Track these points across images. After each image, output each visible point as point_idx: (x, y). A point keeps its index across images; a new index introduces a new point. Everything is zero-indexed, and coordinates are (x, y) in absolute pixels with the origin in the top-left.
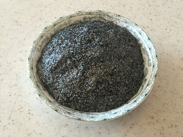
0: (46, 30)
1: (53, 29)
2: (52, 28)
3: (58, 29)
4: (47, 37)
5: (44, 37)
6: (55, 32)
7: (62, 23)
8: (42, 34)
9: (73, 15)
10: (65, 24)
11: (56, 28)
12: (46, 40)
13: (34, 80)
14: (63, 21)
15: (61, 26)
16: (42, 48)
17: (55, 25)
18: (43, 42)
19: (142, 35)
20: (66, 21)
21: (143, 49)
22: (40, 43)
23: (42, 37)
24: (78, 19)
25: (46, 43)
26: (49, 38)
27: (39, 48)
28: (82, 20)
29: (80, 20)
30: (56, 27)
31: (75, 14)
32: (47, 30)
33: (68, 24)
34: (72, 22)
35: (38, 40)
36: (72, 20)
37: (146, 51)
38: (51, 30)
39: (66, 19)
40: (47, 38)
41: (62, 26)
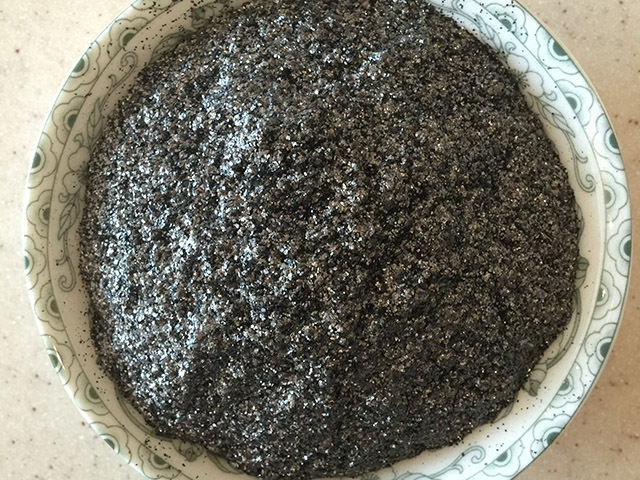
0: (44, 172)
1: (72, 146)
2: (65, 144)
3: (94, 126)
4: (69, 195)
5: (57, 208)
6: (89, 148)
7: (100, 90)
8: (39, 204)
9: (129, 25)
10: (115, 85)
11: (84, 131)
12: (73, 214)
13: (134, 446)
14: (97, 78)
15: (100, 104)
16: (75, 258)
17: (72, 120)
18: (63, 236)
19: (519, 31)
20: (114, 68)
21: (537, 98)
22: (56, 250)
23: (47, 214)
24: (166, 31)
25: (76, 226)
26: (76, 195)
27: (64, 270)
28: (187, 24)
29: (176, 30)
30: (80, 125)
31: (139, 14)
32: (50, 167)
33: (128, 74)
34: (144, 57)
35: (40, 243)
36: (139, 51)
37: (553, 111)
38: (67, 153)
39: (104, 59)
40: (70, 199)
41: (105, 100)
